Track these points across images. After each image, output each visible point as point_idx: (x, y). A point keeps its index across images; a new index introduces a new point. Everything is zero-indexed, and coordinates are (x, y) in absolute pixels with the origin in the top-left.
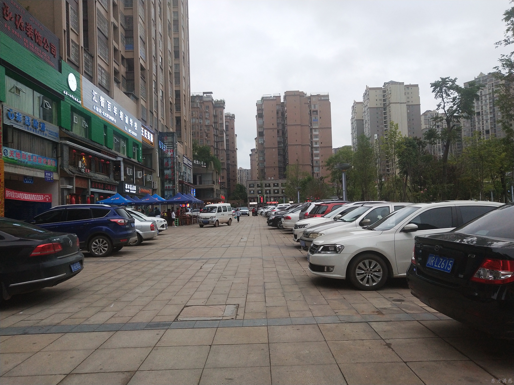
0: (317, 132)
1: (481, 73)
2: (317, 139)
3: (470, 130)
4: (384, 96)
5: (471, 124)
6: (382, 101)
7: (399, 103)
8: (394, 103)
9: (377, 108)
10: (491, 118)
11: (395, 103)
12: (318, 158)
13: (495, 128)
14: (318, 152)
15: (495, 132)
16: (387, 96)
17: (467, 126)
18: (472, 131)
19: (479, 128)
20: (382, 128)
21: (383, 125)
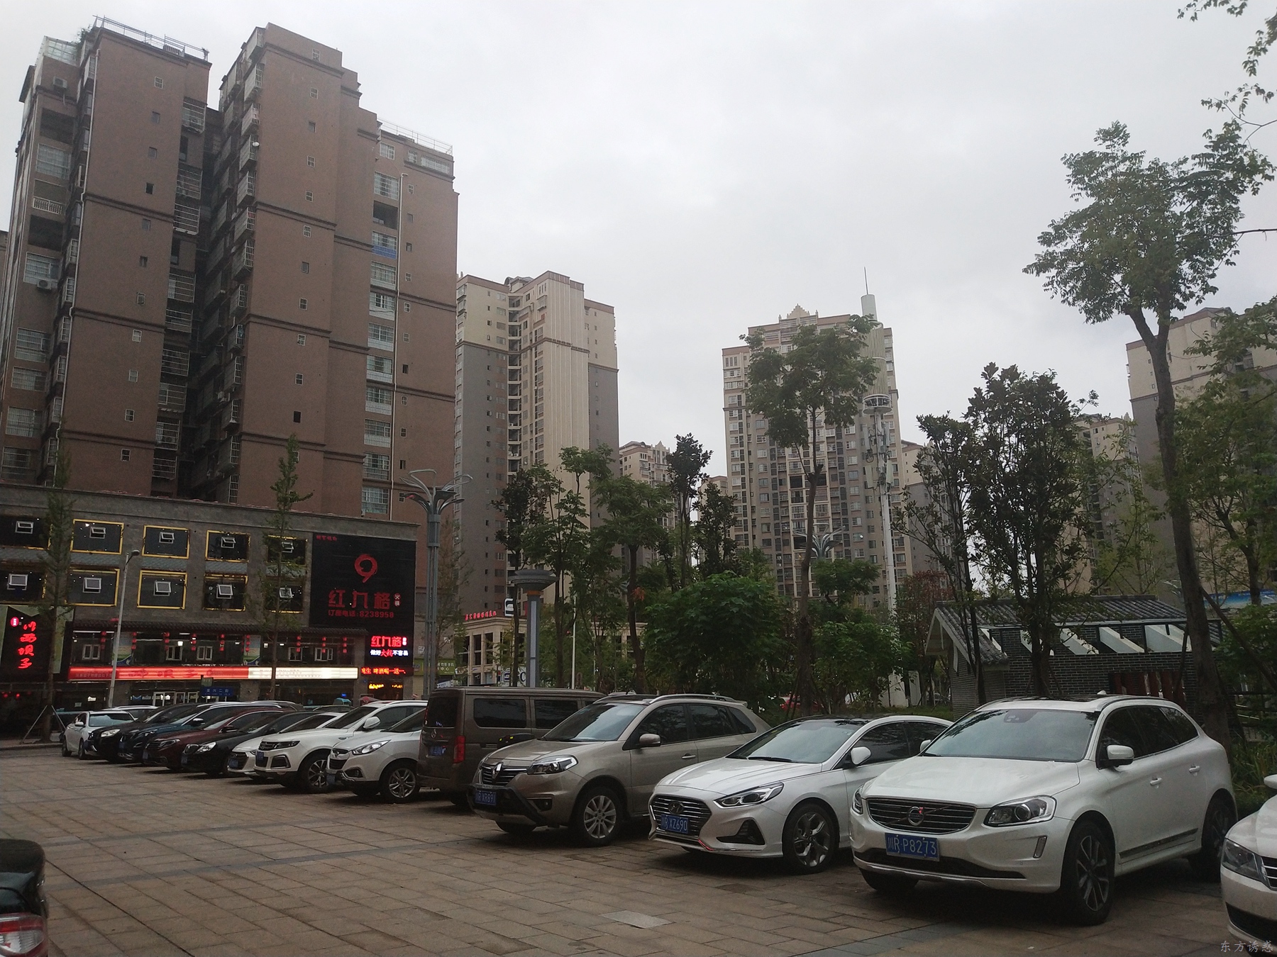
0: (384, 310)
1: (798, 308)
2: (387, 346)
3: (769, 469)
4: (512, 316)
5: (772, 450)
6: (504, 329)
7: (569, 345)
8: (554, 341)
9: (489, 349)
10: (831, 440)
11: (558, 343)
12: (383, 442)
13: (842, 471)
14: (385, 409)
15: (843, 482)
16: (521, 319)
17: (760, 454)
18: (773, 472)
19: (795, 465)
20: (502, 424)
21: (506, 413)
